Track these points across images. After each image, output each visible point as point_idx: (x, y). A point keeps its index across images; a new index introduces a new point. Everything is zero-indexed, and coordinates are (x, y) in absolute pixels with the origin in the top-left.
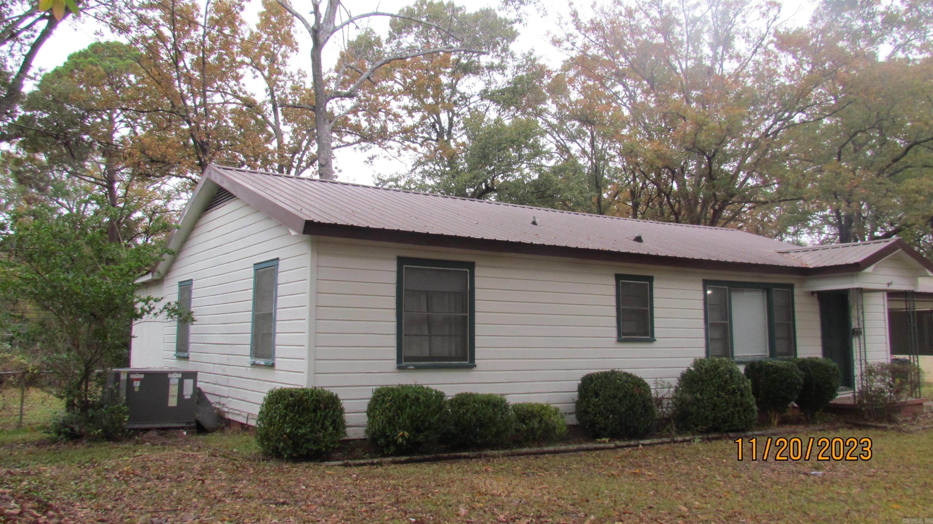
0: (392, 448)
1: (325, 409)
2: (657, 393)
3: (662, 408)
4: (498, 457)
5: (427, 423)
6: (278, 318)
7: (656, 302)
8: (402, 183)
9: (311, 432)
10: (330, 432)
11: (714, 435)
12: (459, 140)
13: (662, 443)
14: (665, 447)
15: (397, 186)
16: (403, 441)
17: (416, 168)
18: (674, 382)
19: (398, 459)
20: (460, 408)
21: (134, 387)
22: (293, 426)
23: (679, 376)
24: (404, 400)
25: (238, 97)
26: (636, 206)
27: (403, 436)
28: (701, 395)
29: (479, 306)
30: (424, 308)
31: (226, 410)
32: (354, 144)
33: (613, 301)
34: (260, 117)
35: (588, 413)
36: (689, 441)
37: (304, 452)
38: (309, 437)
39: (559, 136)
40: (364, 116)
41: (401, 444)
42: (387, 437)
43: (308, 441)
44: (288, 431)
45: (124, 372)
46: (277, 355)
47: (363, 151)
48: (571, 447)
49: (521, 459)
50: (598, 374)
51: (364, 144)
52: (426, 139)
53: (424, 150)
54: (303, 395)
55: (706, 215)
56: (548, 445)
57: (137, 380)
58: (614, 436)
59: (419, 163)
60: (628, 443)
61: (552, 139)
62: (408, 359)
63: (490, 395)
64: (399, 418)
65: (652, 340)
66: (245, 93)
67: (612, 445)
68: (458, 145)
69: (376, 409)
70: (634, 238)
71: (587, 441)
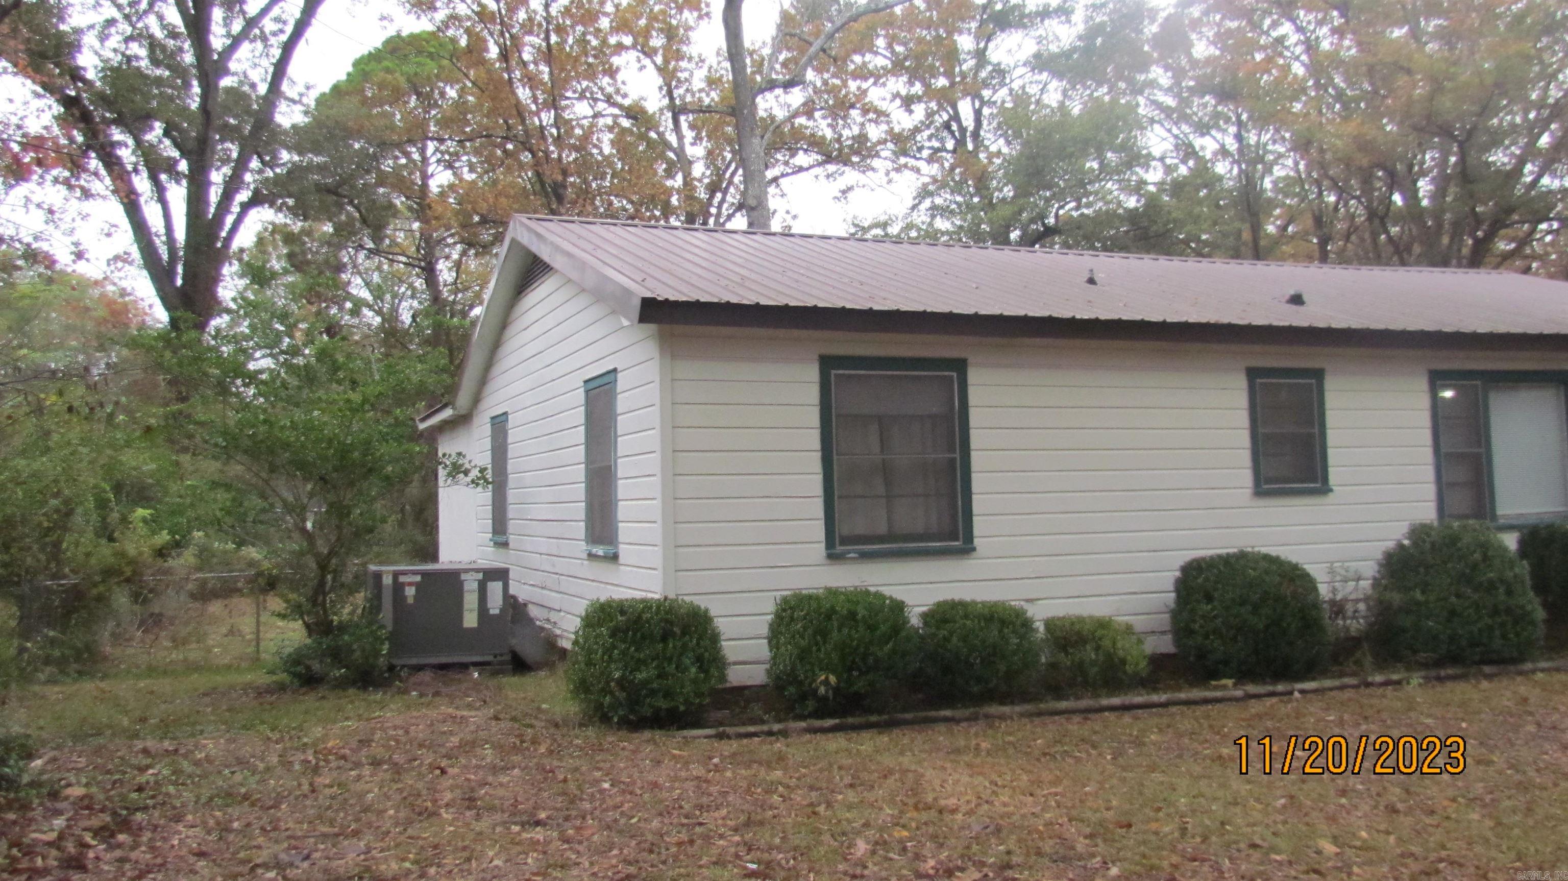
0: (811, 705)
1: (684, 634)
2: (1334, 591)
3: (1344, 618)
4: (1012, 718)
5: (871, 660)
6: (620, 474)
7: (1332, 418)
8: (894, 230)
9: (659, 676)
10: (692, 676)
11: (1450, 671)
12: (993, 148)
13: (1342, 688)
14: (1349, 694)
15: (887, 235)
16: (827, 691)
17: (920, 203)
18: (1370, 569)
19: (818, 723)
20: (938, 628)
21: (405, 598)
22: (626, 667)
23: (1379, 556)
24: (829, 617)
25: (614, 104)
26: (1323, 242)
27: (826, 682)
28: (1423, 592)
29: (977, 438)
30: (876, 448)
31: (558, 632)
32: (811, 167)
33: (1242, 418)
34: (653, 135)
35: (1192, 632)
36: (1399, 683)
37: (647, 711)
38: (655, 685)
39: (1179, 128)
40: (824, 118)
41: (825, 698)
42: (801, 683)
43: (653, 693)
44: (617, 675)
45: (388, 572)
46: (621, 538)
47: (831, 179)
48: (1155, 698)
49: (1054, 722)
50: (1212, 558)
51: (831, 168)
52: (936, 150)
53: (934, 170)
54: (643, 611)
55: (1459, 250)
56: (1110, 695)
57: (410, 584)
58: (1244, 675)
59: (924, 193)
60: (1270, 688)
61: (1165, 134)
62: (845, 541)
63: (996, 604)
64: (819, 650)
65: (1325, 490)
66: (625, 96)
67: (1239, 693)
68: (991, 156)
69: (781, 633)
70: (1287, 297)
71: (1192, 685)
